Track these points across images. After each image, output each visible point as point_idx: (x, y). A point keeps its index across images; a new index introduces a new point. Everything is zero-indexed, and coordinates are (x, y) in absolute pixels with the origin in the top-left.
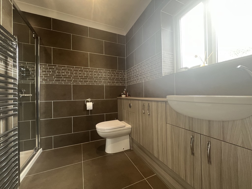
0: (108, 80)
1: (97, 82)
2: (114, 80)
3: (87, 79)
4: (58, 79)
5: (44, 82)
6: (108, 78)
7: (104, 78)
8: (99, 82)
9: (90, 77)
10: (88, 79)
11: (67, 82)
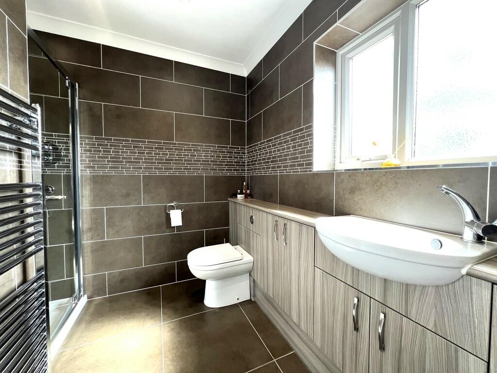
0: (210, 164)
1: (190, 169)
2: (223, 165)
3: (170, 163)
4: (115, 165)
5: (89, 170)
6: (211, 161)
7: (203, 161)
8: (193, 169)
9: (176, 160)
10: (173, 163)
11: (132, 171)
